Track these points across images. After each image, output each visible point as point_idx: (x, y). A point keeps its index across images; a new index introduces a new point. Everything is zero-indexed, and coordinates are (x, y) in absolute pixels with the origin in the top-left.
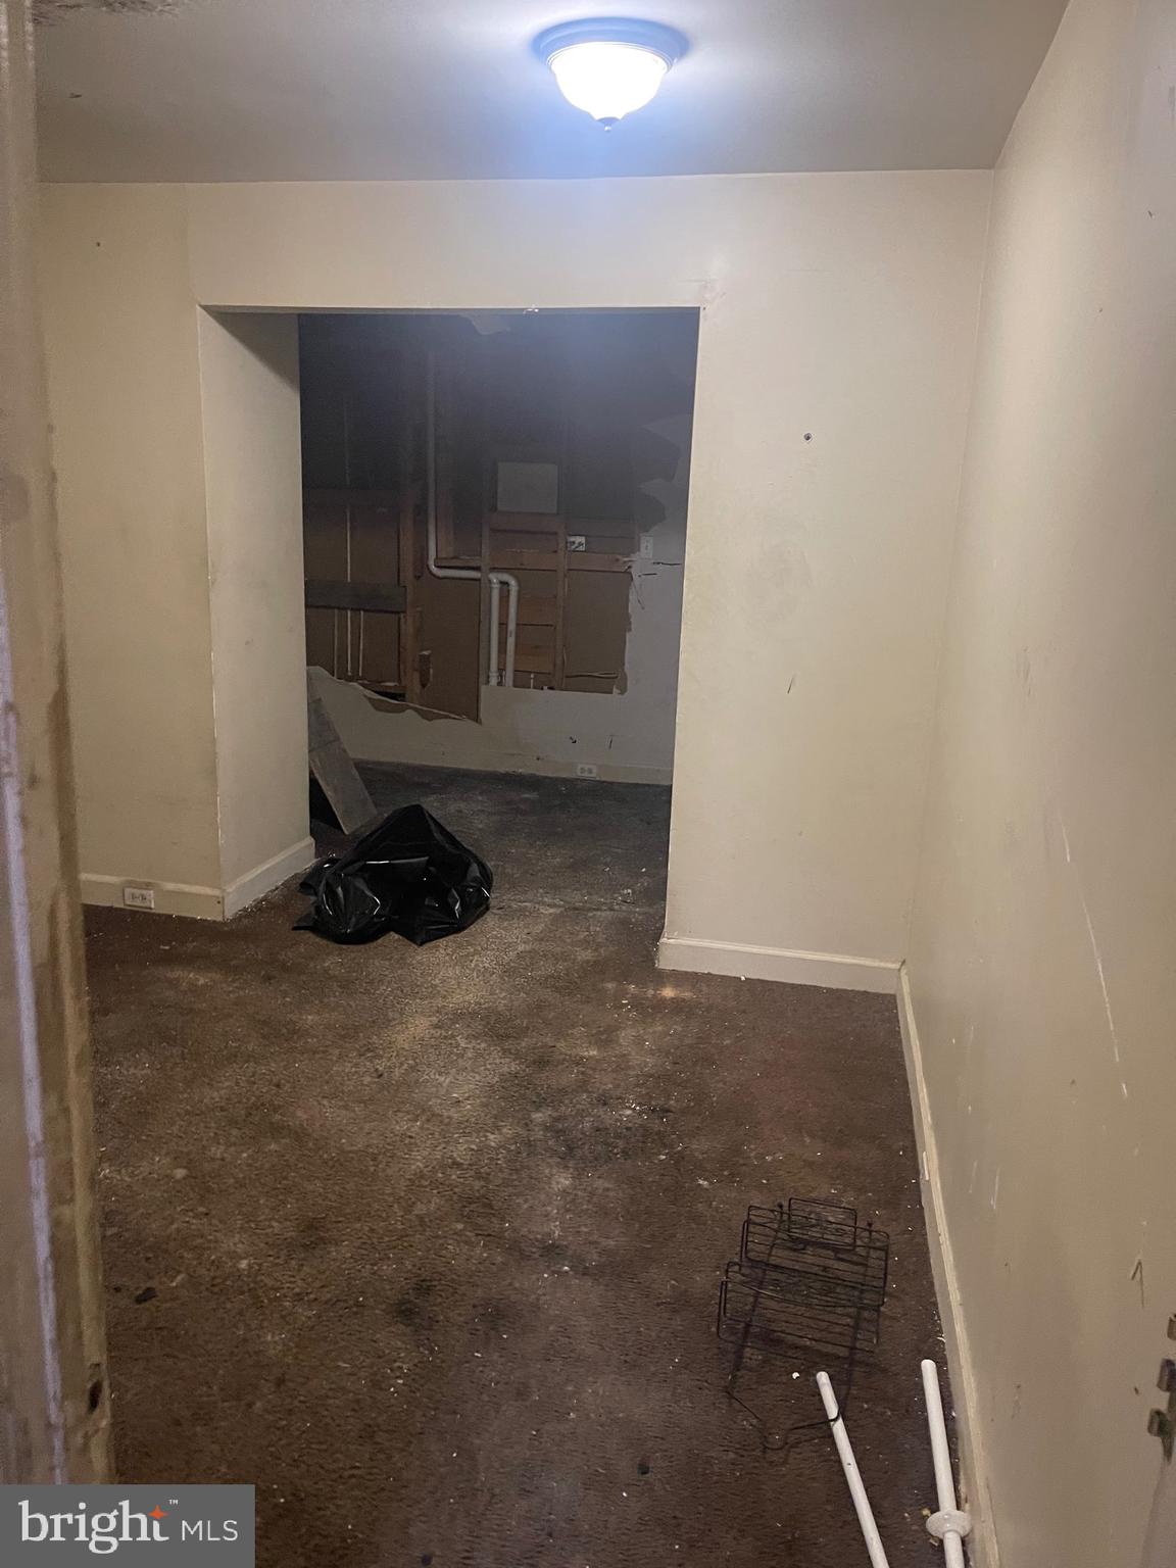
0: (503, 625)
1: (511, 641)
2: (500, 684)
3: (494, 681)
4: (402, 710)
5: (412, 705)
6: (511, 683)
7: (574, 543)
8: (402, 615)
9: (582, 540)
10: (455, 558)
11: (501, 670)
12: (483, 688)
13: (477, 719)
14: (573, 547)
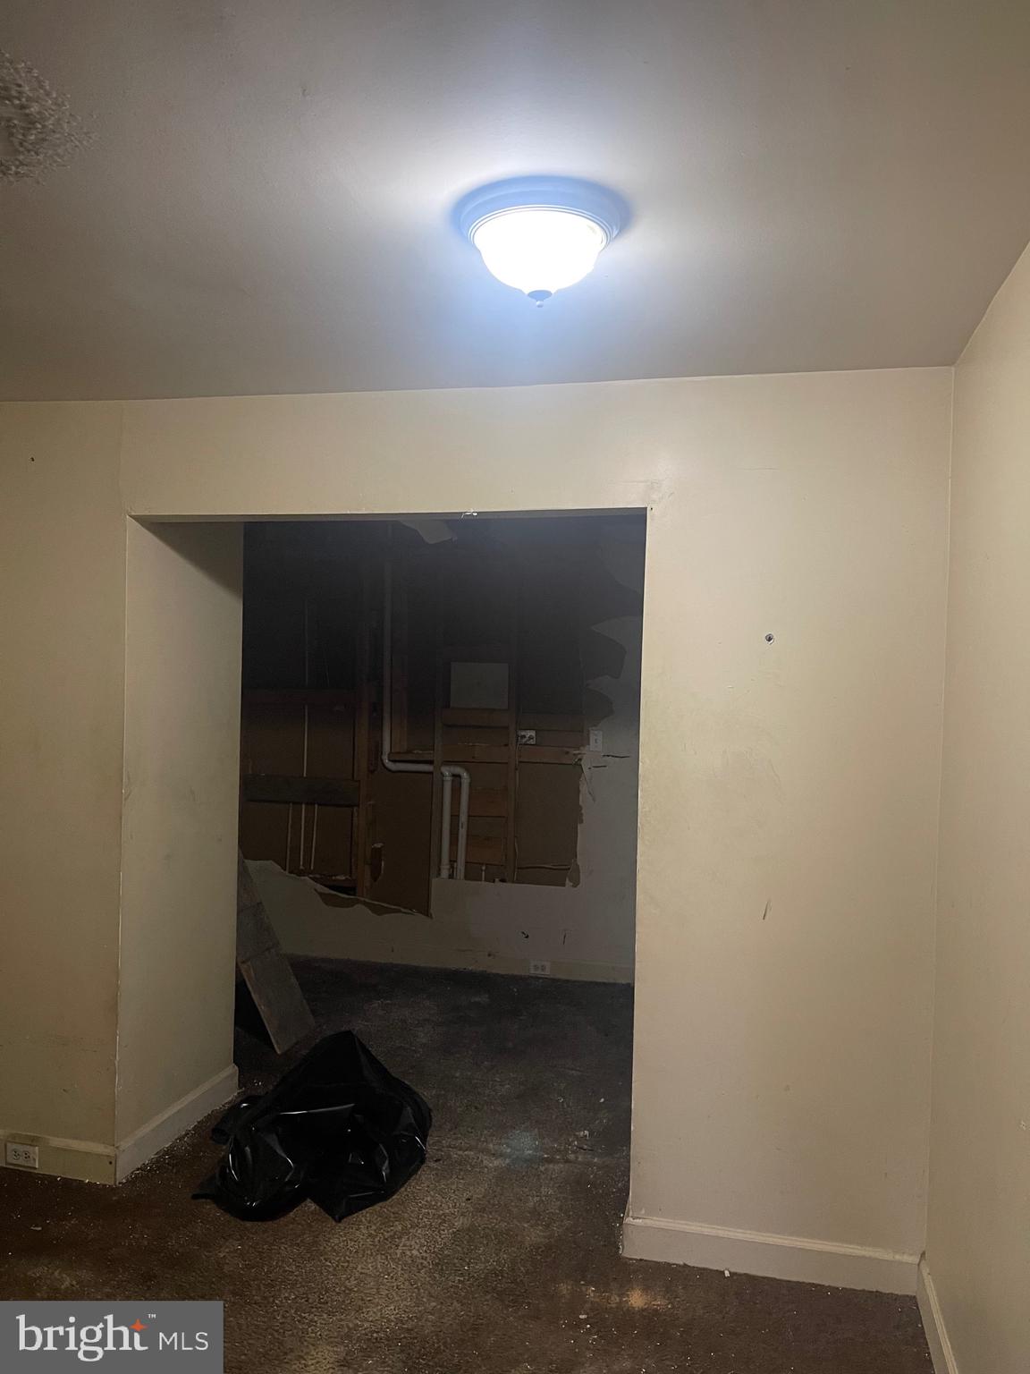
0: (455, 817)
1: (463, 832)
2: (451, 876)
3: (445, 873)
4: (350, 904)
5: (362, 899)
6: (462, 877)
7: (524, 736)
8: (355, 809)
9: (533, 733)
10: (409, 752)
11: (452, 862)
12: (434, 881)
13: (427, 913)
14: (524, 740)
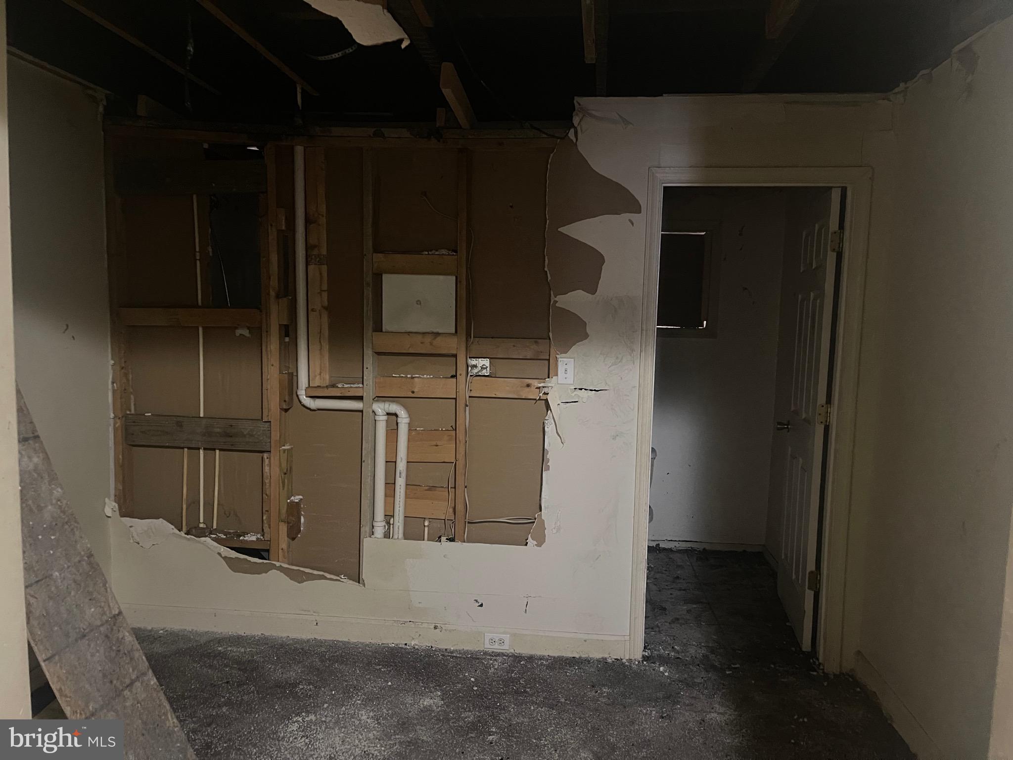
0: (391, 463)
1: (401, 482)
2: (387, 535)
3: (379, 531)
4: (265, 569)
5: (278, 564)
6: (401, 536)
7: (475, 366)
8: (265, 455)
9: (486, 362)
10: (333, 386)
11: (389, 517)
12: (367, 542)
13: (358, 579)
14: (475, 371)
